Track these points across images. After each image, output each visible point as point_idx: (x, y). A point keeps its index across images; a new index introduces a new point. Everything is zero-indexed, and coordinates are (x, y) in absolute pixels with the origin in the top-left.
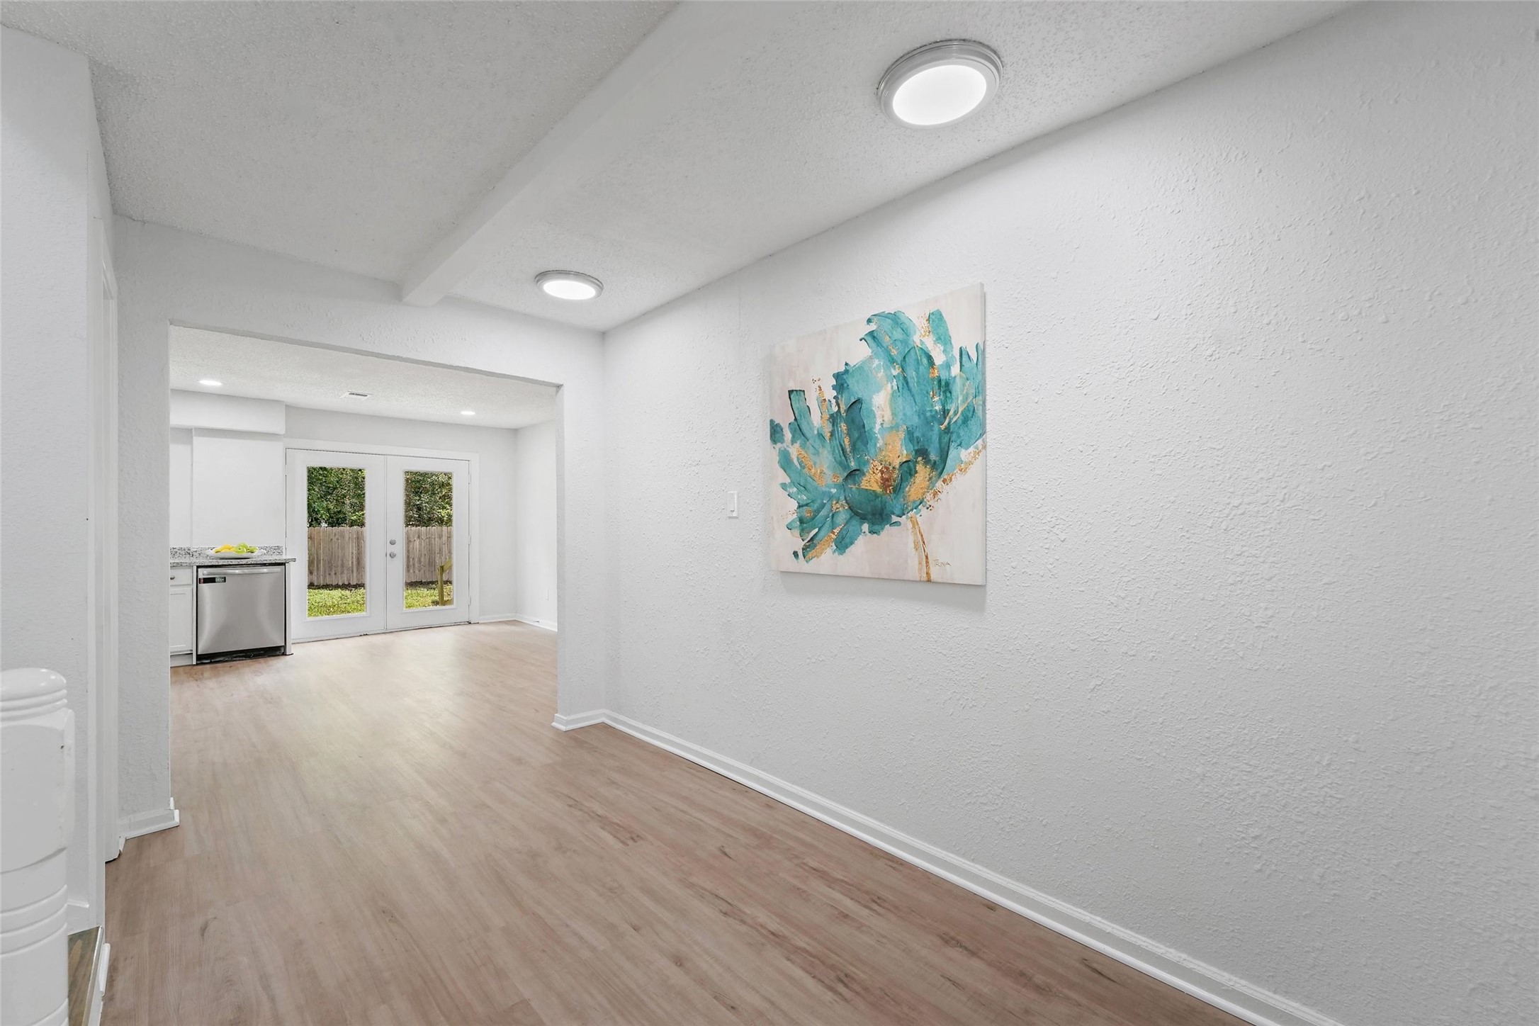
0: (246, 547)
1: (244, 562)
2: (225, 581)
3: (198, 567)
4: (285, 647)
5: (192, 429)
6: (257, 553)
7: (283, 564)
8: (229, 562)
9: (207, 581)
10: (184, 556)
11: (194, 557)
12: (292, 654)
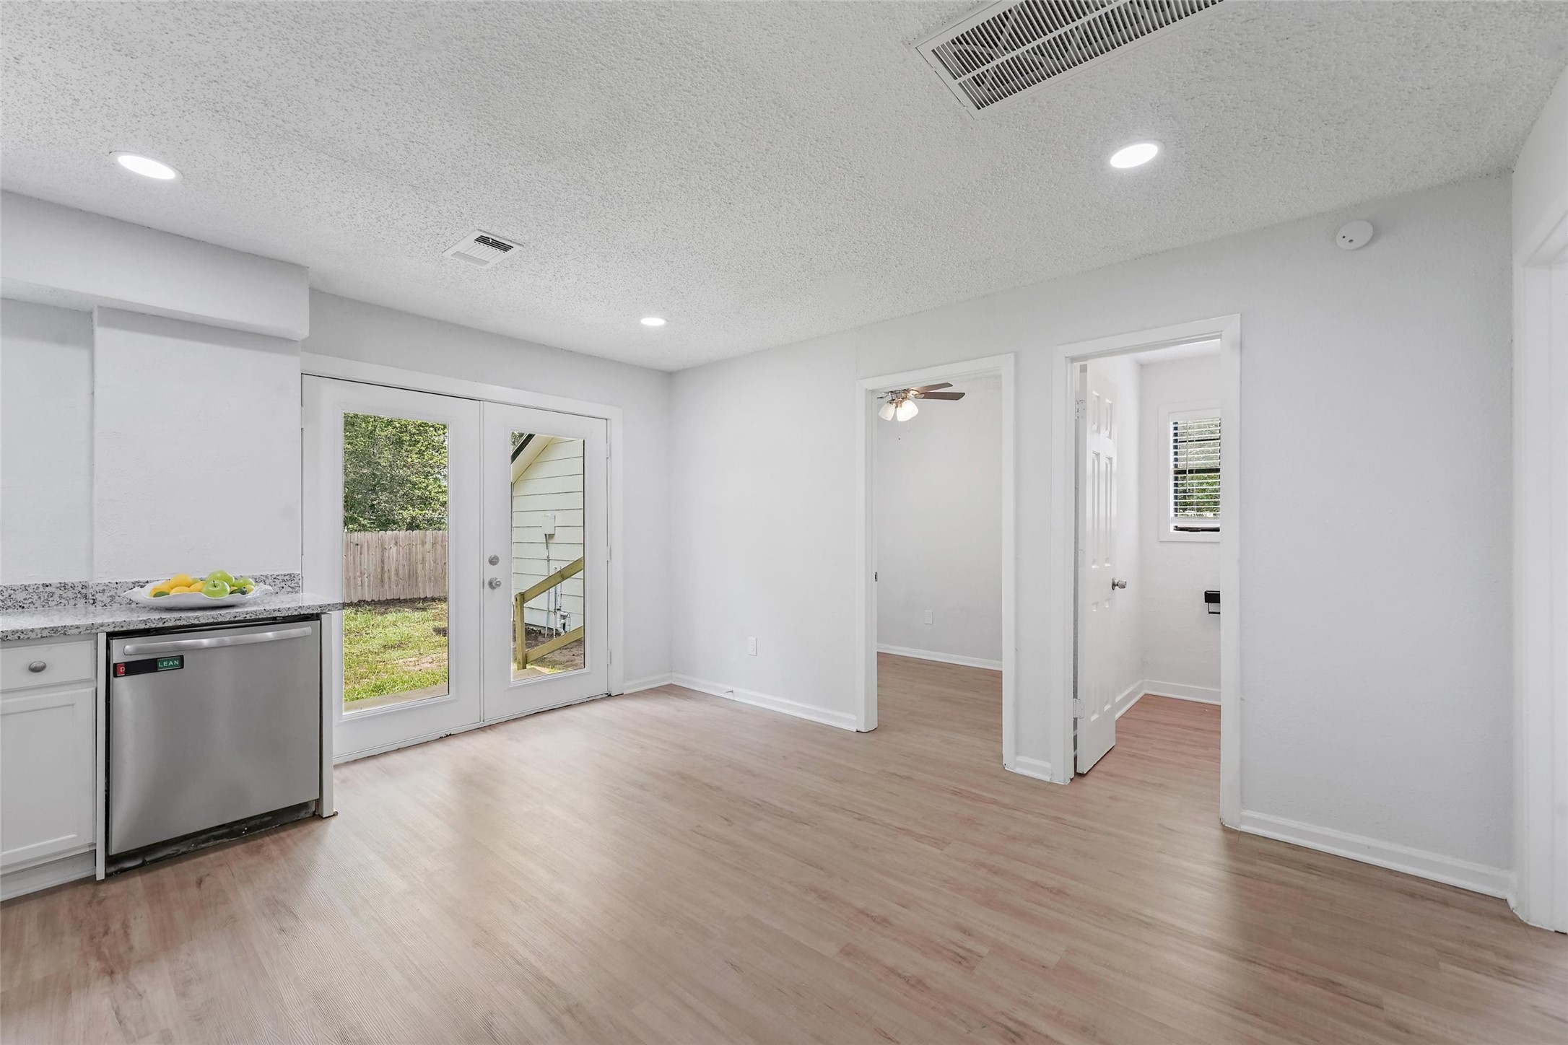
0: (228, 580)
1: (227, 615)
2: (182, 667)
3: (111, 636)
4: (319, 802)
5: (91, 313)
6: (255, 591)
7: (312, 617)
8: (191, 618)
9: (133, 668)
10: (72, 602)
11: (99, 605)
12: (335, 814)
